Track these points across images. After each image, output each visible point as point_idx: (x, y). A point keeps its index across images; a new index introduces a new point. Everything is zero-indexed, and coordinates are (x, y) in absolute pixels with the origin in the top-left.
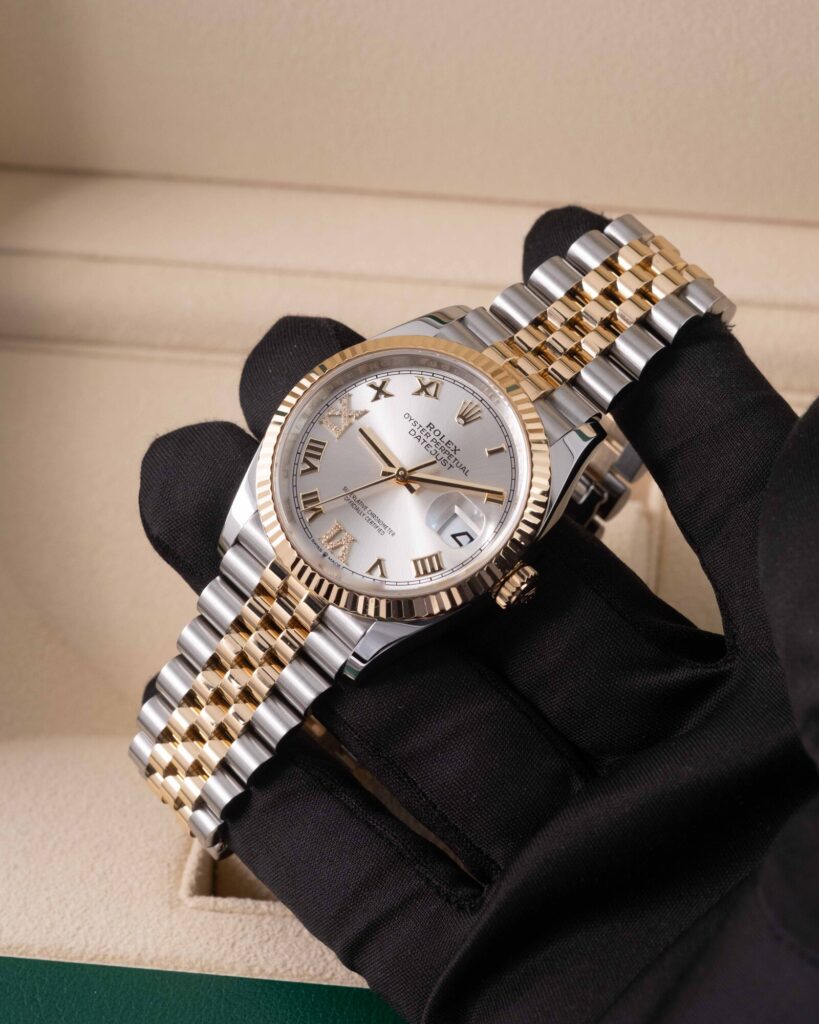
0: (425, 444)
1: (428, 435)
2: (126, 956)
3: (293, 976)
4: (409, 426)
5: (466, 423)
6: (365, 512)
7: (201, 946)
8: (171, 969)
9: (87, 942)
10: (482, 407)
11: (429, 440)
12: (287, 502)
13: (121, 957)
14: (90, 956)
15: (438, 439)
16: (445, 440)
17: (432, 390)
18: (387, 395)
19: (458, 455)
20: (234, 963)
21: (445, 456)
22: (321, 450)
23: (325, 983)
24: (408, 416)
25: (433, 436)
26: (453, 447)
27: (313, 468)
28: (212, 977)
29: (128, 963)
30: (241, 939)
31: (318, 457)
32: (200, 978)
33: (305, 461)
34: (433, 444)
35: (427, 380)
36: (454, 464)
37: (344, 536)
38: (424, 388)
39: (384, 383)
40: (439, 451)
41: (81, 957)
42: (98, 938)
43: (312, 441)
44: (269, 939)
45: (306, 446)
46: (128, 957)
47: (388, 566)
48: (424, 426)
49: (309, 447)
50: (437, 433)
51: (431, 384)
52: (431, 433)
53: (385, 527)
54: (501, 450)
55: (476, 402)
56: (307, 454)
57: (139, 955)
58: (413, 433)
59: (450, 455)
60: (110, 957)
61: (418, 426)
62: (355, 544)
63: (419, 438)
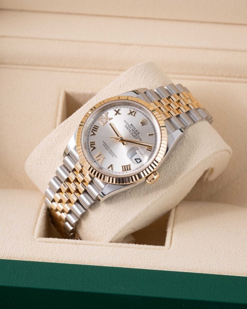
0: (129, 130)
1: (130, 127)
2: (17, 257)
3: (71, 262)
4: (125, 124)
5: (143, 125)
6: (109, 149)
7: (42, 253)
8: (32, 261)
9: (4, 253)
10: (148, 121)
11: (131, 129)
12: (85, 144)
13: (16, 257)
14: (6, 257)
15: (133, 129)
16: (136, 130)
17: (133, 114)
18: (119, 114)
19: (139, 135)
20: (53, 258)
21: (135, 135)
22: (97, 129)
23: (82, 264)
24: (125, 121)
25: (132, 128)
26: (138, 132)
27: (94, 134)
28: (46, 263)
29: (18, 259)
30: (55, 250)
31: (96, 131)
32: (42, 263)
33: (92, 132)
34: (132, 131)
35: (132, 110)
36: (137, 138)
37: (102, 156)
38: (131, 113)
39: (119, 110)
40: (133, 133)
41: (3, 257)
42: (8, 252)
43: (95, 126)
44: (63, 251)
45: (93, 127)
46: (18, 257)
47: (114, 167)
48: (130, 125)
49: (94, 128)
50: (133, 127)
51: (133, 112)
52: (132, 127)
53: (114, 155)
54: (153, 134)
55: (147, 119)
56: (93, 130)
57: (22, 256)
58: (126, 126)
59: (137, 135)
60: (12, 257)
61: (128, 124)
62: (105, 159)
63: (128, 128)
